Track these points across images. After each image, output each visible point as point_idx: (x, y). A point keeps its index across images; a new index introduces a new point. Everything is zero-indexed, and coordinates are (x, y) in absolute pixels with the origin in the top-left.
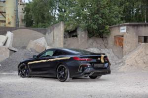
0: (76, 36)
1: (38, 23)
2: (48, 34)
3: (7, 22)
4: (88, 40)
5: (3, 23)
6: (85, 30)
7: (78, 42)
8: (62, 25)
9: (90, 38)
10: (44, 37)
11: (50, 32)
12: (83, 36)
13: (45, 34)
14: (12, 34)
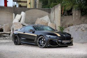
0: (72, 14)
1: (51, 3)
2: (52, 13)
3: (28, 3)
4: (81, 17)
5: (26, 3)
6: (78, 10)
7: (73, 19)
8: (59, 6)
9: (83, 16)
10: (47, 16)
11: (53, 12)
12: (77, 14)
13: (50, 13)
14: (25, 13)
